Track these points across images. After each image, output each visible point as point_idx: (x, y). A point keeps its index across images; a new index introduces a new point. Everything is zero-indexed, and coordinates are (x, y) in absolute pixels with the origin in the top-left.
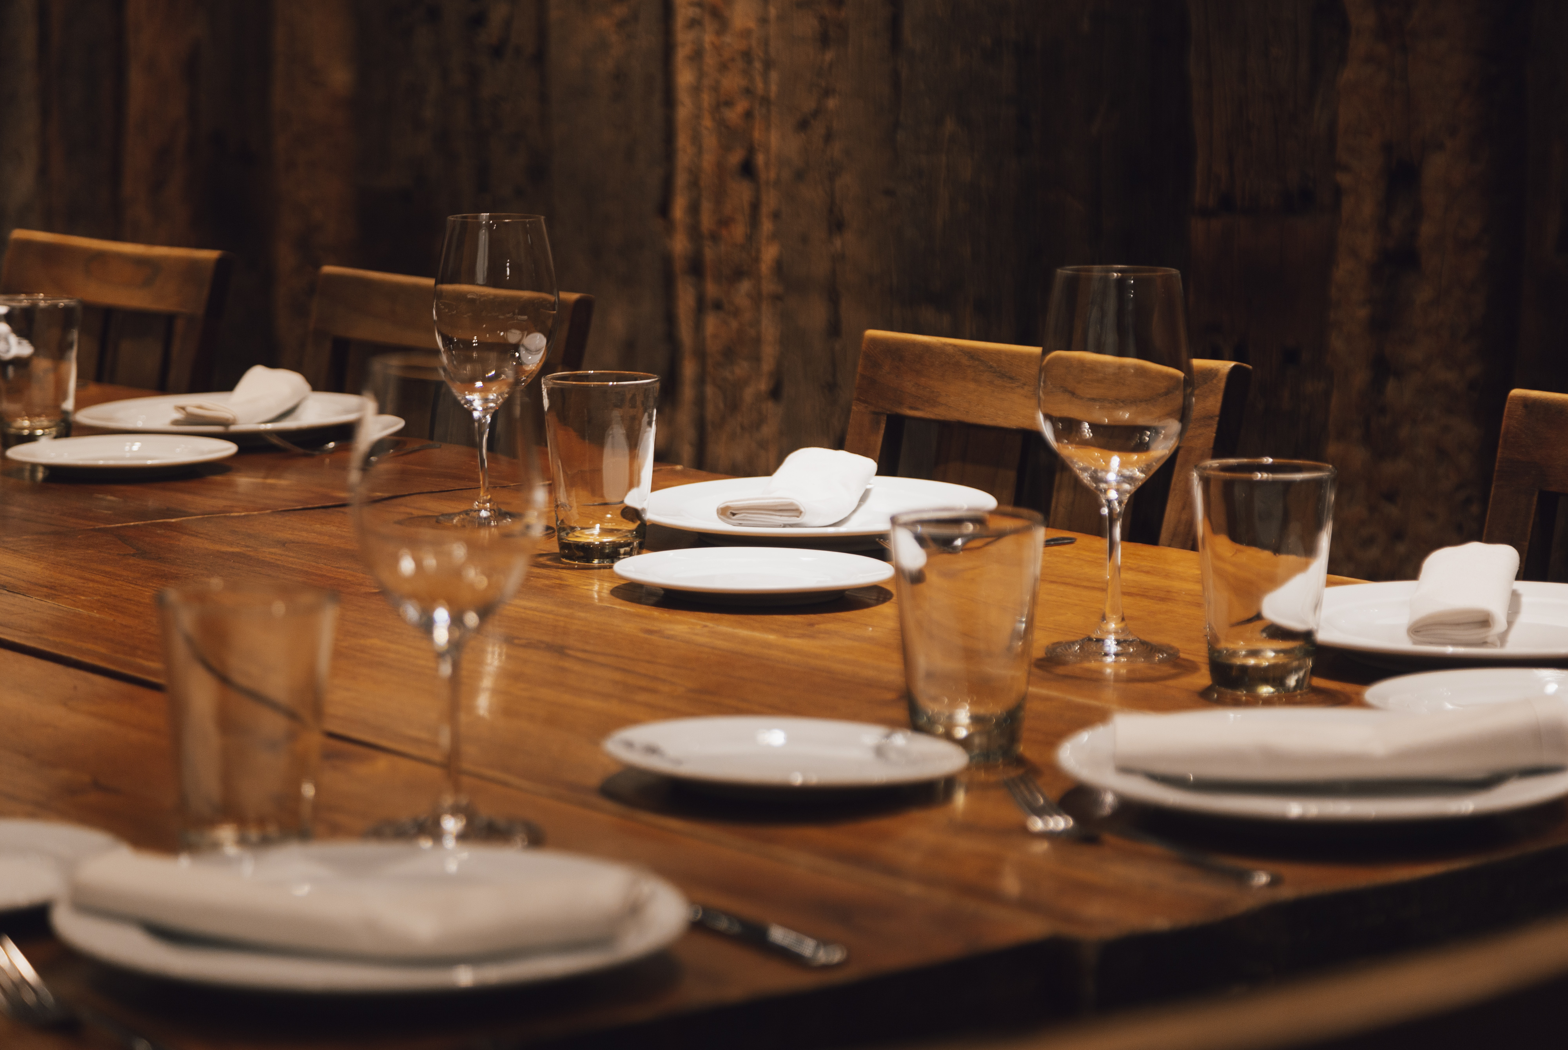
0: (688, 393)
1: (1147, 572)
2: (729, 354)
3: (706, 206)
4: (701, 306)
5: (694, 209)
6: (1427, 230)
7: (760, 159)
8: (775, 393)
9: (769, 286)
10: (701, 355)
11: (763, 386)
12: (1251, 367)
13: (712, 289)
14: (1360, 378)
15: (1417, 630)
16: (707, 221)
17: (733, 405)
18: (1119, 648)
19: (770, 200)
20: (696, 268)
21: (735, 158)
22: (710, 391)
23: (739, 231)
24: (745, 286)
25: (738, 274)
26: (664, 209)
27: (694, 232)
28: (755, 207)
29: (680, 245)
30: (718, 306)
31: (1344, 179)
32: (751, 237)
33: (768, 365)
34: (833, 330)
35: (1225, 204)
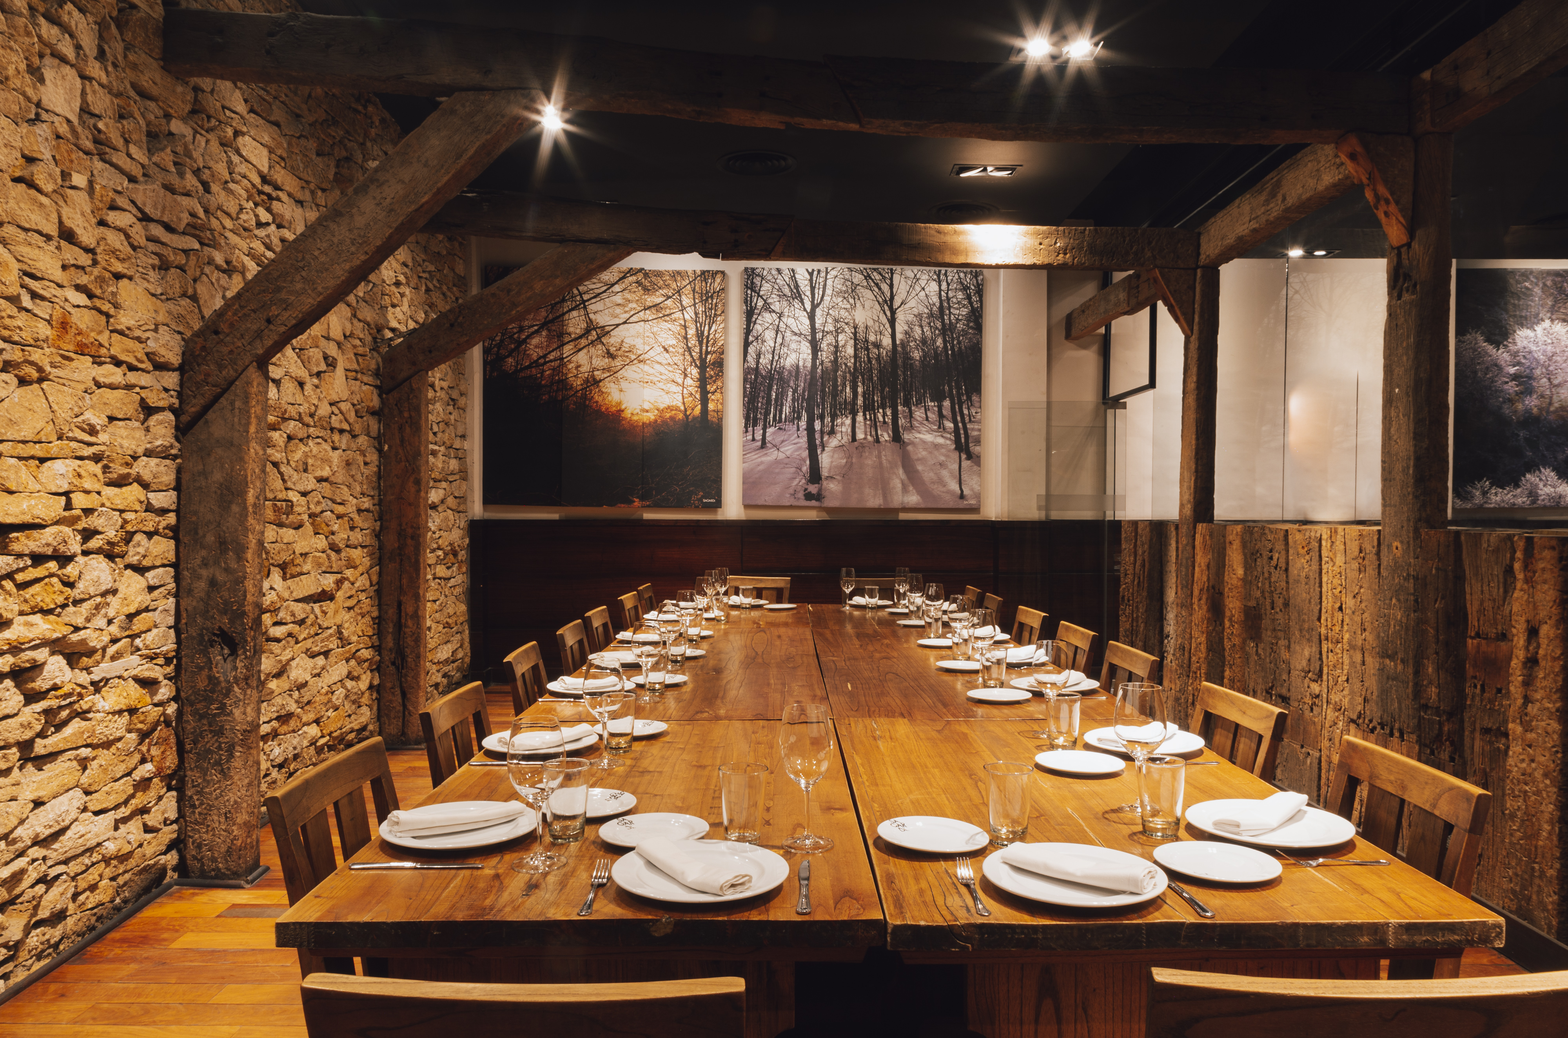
0: (1325, 677)
2: (1336, 666)
3: (1330, 619)
4: (1329, 651)
5: (1327, 620)
6: (1542, 651)
8: (1348, 680)
9: (1346, 647)
10: (1328, 665)
11: (1345, 678)
13: (1331, 646)
14: (1520, 702)
15: (1216, 824)
16: (1330, 624)
17: (1336, 683)
19: (1347, 620)
20: (1327, 638)
22: (1331, 677)
23: (1337, 628)
24: (1339, 646)
25: (1338, 642)
26: (1319, 618)
27: (1327, 627)
28: (1342, 621)
29: (1323, 631)
30: (1333, 651)
31: (1514, 631)
32: (1341, 630)
33: (1346, 670)
34: (1363, 663)
35: (1478, 635)
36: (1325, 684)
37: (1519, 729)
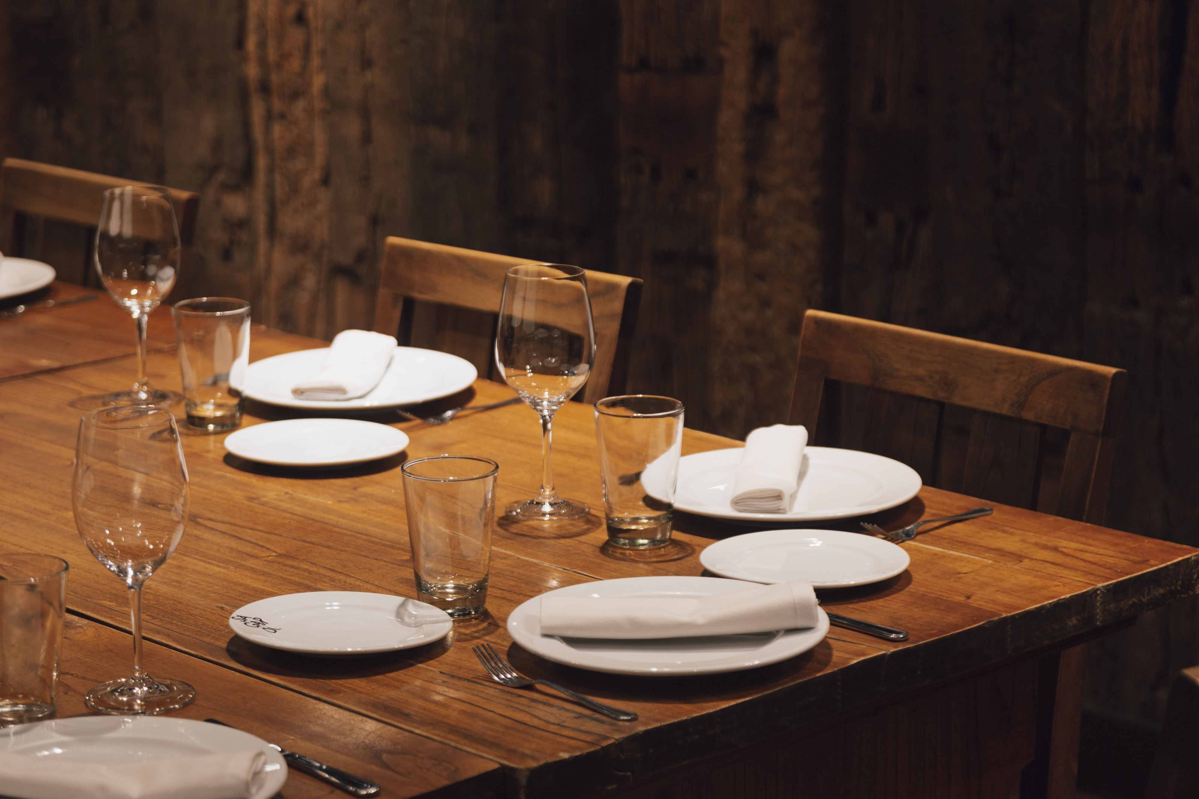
0: (261, 178)
1: (575, 430)
2: (291, 152)
3: (272, 44)
4: (269, 117)
5: (262, 45)
6: (782, 92)
7: (310, 12)
8: (326, 181)
9: (319, 105)
10: (270, 151)
11: (316, 175)
12: (642, 280)
13: (277, 105)
14: (738, 193)
15: (737, 502)
16: (272, 55)
17: (294, 189)
18: (552, 509)
19: (318, 43)
20: (265, 88)
21: (291, 10)
22: (278, 177)
23: (295, 64)
24: (300, 105)
25: (295, 95)
26: (240, 43)
27: (263, 61)
28: (307, 47)
29: (252, 71)
30: (282, 116)
31: (725, 53)
32: (305, 67)
33: (320, 158)
34: (367, 138)
35: (643, 64)
36: (259, 195)
37: (737, 248)
